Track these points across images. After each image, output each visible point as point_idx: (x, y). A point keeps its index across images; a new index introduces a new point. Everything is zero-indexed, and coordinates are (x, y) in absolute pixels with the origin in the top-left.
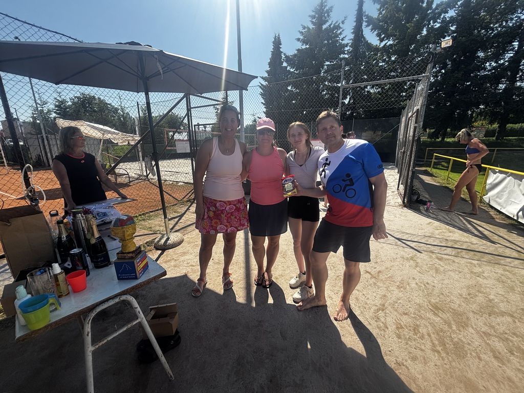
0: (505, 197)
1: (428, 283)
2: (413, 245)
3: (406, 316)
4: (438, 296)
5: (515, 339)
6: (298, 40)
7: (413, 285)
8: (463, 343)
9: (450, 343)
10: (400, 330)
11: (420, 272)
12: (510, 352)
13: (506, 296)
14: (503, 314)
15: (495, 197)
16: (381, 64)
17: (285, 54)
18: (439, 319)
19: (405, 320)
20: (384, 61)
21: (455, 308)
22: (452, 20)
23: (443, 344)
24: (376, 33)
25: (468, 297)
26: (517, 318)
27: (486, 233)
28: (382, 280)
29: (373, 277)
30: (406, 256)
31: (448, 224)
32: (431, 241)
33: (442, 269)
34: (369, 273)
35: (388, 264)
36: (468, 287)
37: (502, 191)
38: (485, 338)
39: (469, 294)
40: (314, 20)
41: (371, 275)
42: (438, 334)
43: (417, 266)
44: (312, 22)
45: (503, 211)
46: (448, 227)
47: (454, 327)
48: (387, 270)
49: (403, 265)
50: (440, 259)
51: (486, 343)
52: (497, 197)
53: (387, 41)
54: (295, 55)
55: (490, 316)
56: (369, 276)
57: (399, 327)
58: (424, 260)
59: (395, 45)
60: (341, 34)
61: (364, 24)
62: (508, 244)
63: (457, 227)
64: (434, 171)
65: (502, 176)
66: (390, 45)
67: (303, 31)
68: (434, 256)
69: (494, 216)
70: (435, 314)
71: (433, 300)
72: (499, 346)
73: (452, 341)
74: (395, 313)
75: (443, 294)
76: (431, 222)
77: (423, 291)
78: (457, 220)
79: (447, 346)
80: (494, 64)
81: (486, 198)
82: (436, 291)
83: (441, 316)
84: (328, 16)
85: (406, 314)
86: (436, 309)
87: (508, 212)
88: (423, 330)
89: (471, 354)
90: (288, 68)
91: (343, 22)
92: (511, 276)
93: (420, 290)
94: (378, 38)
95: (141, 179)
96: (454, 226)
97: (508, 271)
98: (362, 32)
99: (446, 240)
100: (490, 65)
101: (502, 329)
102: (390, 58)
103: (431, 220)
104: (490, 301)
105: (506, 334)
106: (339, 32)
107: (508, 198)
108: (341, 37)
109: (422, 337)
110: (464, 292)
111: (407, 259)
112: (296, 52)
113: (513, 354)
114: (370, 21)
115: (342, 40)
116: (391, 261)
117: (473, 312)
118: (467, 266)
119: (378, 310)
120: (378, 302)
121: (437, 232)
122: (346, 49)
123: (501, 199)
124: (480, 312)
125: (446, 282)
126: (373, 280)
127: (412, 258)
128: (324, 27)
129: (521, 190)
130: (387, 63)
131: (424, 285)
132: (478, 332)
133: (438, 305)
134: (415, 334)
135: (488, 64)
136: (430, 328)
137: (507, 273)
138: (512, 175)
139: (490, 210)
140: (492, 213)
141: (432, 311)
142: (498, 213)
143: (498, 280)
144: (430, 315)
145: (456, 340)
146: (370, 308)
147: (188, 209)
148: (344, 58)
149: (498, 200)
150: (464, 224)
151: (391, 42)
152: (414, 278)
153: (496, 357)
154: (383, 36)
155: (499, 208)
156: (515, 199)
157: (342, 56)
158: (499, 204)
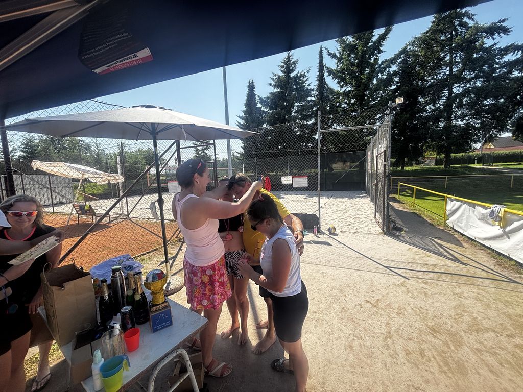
0: (464, 222)
1: (421, 308)
2: (400, 272)
3: (411, 342)
4: (433, 319)
5: (502, 352)
6: (270, 84)
7: (410, 311)
8: (463, 361)
9: (453, 363)
10: (409, 356)
11: (412, 297)
12: (501, 364)
13: (486, 313)
14: (487, 330)
15: (456, 221)
16: (343, 106)
17: (259, 97)
18: (438, 341)
19: (411, 346)
20: (346, 103)
21: (449, 329)
22: (395, 74)
23: (447, 364)
24: (336, 80)
25: (457, 317)
26: (499, 333)
27: (456, 255)
28: (382, 308)
29: (373, 306)
30: (397, 283)
31: (424, 249)
32: (414, 267)
33: (430, 293)
34: (370, 302)
35: (384, 292)
36: (455, 308)
37: (461, 216)
38: (479, 354)
39: (457, 315)
40: (283, 69)
41: (372, 304)
42: (441, 355)
43: (408, 292)
44: (282, 71)
45: (465, 233)
46: (424, 252)
47: (453, 348)
48: (384, 298)
49: (396, 292)
50: (426, 283)
51: (480, 358)
52: (458, 222)
53: (346, 88)
54: (268, 98)
55: (477, 333)
56: (371, 306)
57: (408, 353)
58: (413, 285)
59: (353, 91)
60: (306, 80)
61: (326, 74)
62: (476, 265)
63: (432, 251)
64: (401, 198)
65: (458, 204)
66: (349, 91)
67: (274, 77)
68: (420, 281)
69: (458, 238)
70: (435, 337)
71: (429, 324)
72: (490, 360)
73: (454, 361)
74: (401, 340)
75: (436, 317)
76: (410, 248)
77: (419, 316)
78: (430, 244)
79: (451, 366)
80: (433, 108)
81: (449, 222)
82: (430, 315)
83: (439, 338)
84: (295, 66)
85: (410, 339)
86: (434, 331)
87: (470, 235)
88: (428, 353)
89: (471, 370)
90: (263, 109)
91: (308, 72)
92: (485, 294)
93: (417, 315)
94: (339, 85)
95: (120, 219)
96: (430, 251)
97: (482, 290)
98: (325, 80)
99: (426, 264)
100: (430, 108)
101: (490, 344)
102: (350, 101)
103: (410, 246)
104: (475, 319)
105: (494, 348)
106: (305, 79)
107: (467, 222)
108: (307, 83)
109: (429, 360)
110: (453, 313)
111: (399, 285)
112: (269, 95)
113: (503, 366)
114: (330, 72)
115: (309, 85)
116: (385, 288)
117: (464, 331)
118: (448, 288)
119: (386, 338)
120: (384, 330)
121: (417, 257)
122: (312, 93)
123: (461, 223)
124: (469, 331)
125: (435, 305)
126: (375, 309)
127: (402, 284)
128: (292, 75)
129: (476, 216)
130: (348, 105)
131: (419, 309)
132: (472, 350)
133: (435, 327)
134: (423, 358)
135: (428, 108)
136: (433, 351)
137: (481, 291)
138: (466, 202)
139: (454, 233)
140: (457, 236)
141: (432, 334)
142: (461, 236)
143: (476, 299)
144: (430, 338)
145: (456, 359)
146: (378, 337)
147: (180, 249)
148: (311, 100)
149: (458, 224)
150: (437, 248)
151: (350, 89)
152: (408, 304)
153: (491, 371)
154: (342, 83)
155: (461, 231)
156: (473, 223)
157: (309, 98)
158: (461, 228)
